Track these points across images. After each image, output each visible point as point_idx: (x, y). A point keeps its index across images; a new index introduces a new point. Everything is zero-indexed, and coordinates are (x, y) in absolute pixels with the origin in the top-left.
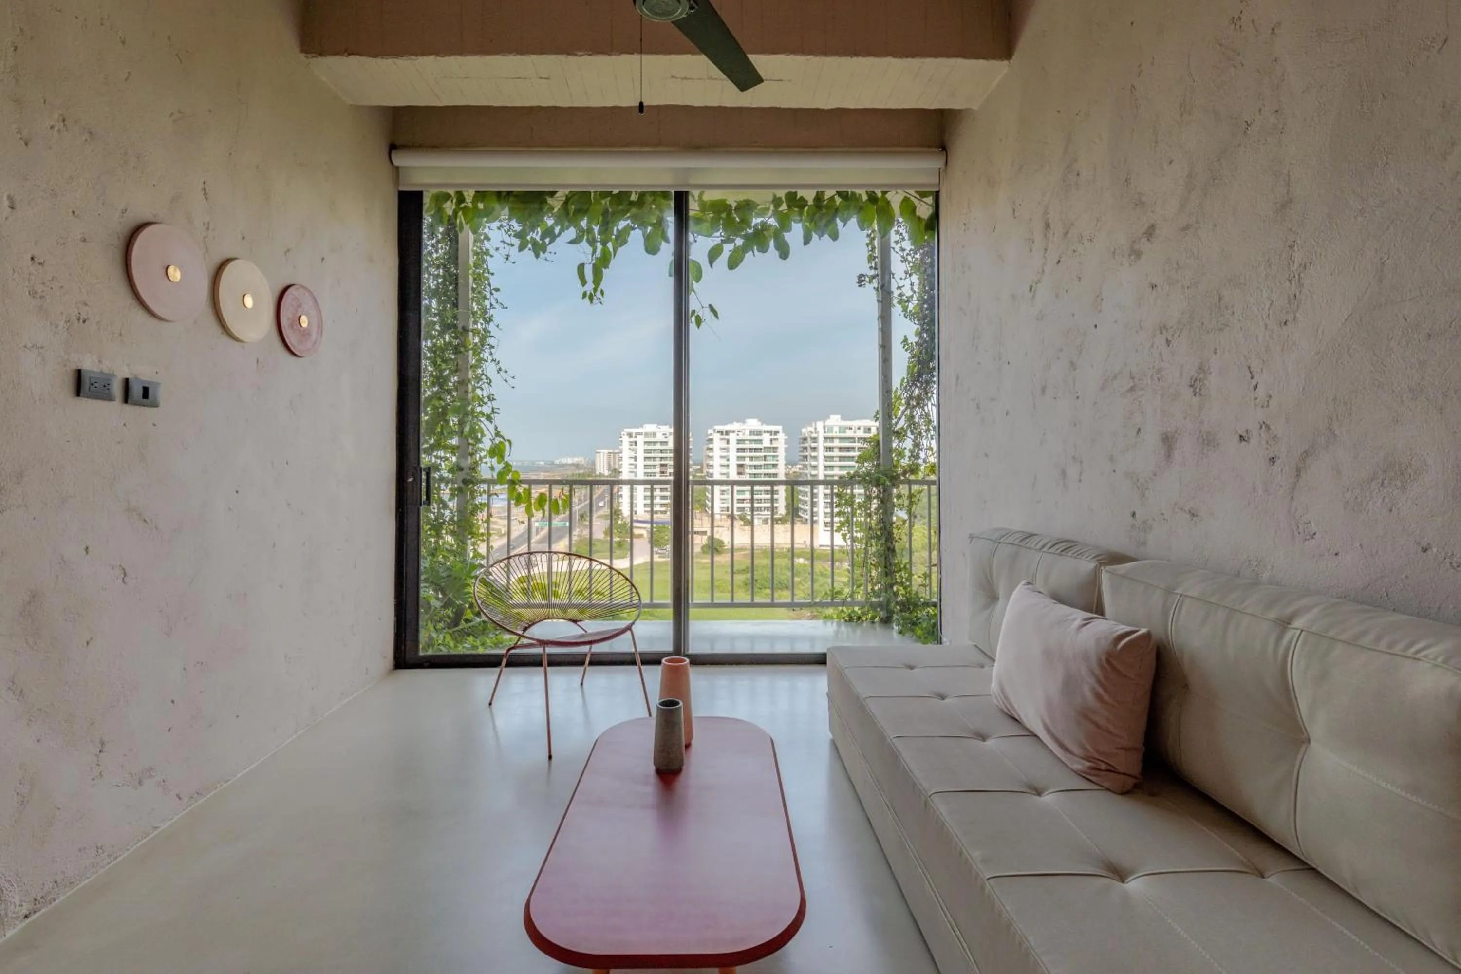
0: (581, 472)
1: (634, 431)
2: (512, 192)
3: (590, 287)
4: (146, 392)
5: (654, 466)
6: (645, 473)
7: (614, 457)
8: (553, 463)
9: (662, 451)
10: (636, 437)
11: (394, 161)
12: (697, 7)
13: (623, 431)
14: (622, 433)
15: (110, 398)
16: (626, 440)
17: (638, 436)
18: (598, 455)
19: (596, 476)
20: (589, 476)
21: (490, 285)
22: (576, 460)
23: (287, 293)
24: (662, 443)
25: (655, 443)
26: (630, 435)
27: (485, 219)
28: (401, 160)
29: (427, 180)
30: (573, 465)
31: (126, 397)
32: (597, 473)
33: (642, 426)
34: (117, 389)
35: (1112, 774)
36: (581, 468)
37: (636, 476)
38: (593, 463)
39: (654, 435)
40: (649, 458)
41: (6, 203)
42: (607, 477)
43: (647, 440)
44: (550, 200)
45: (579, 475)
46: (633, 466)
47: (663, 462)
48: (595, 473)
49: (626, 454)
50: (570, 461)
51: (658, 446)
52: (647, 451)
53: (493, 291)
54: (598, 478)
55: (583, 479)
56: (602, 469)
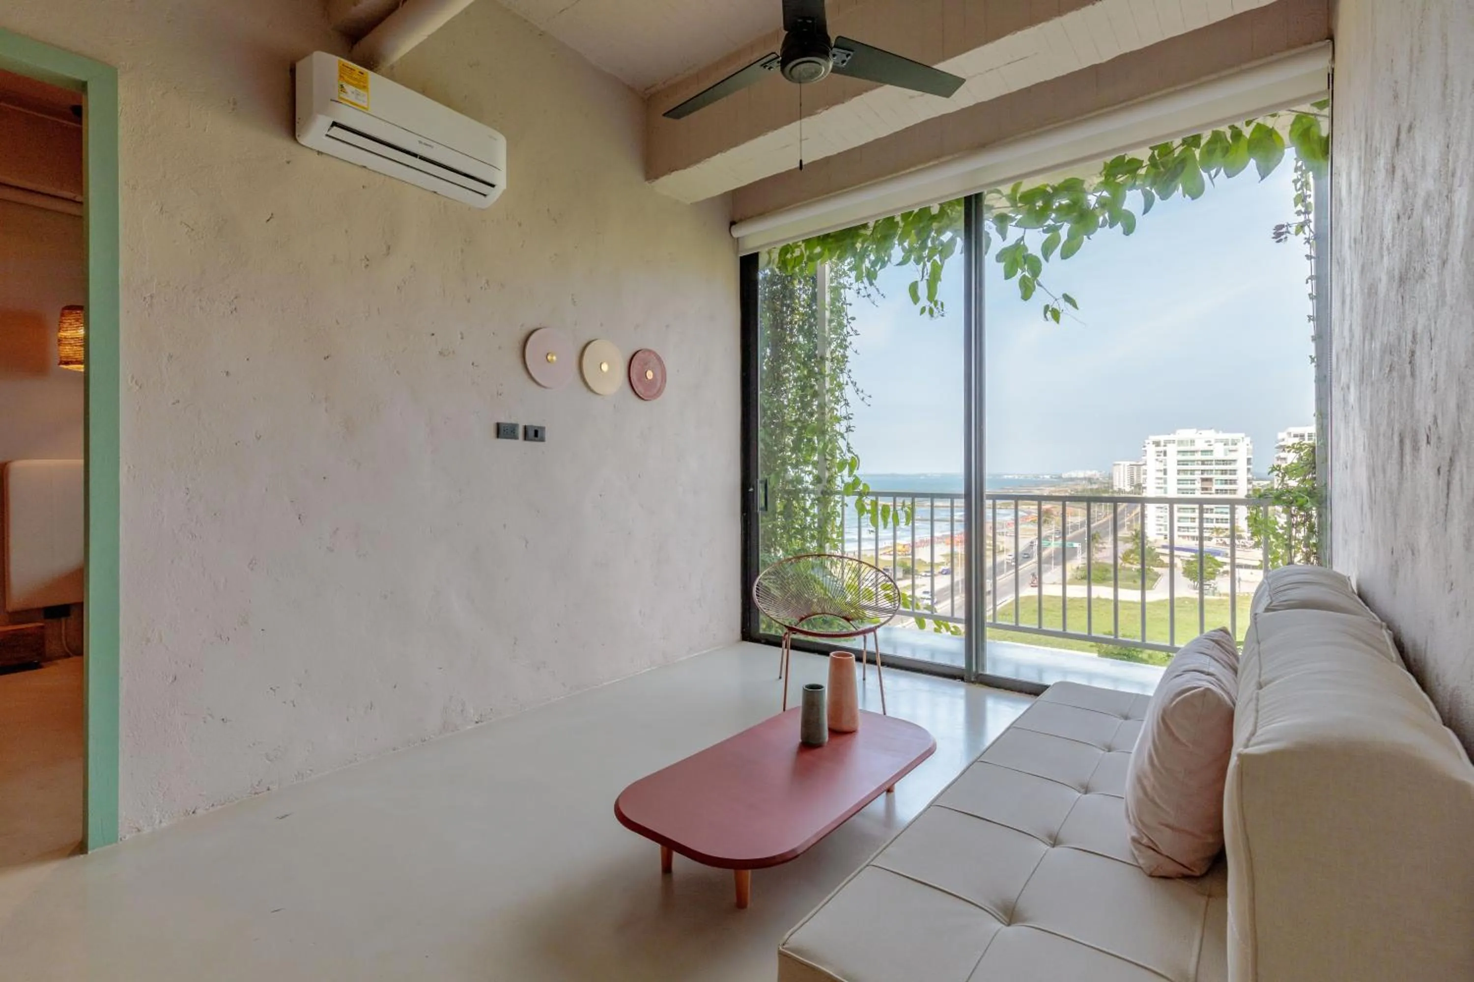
0: (1095, 486)
1: (1162, 438)
2: (829, 234)
3: (924, 302)
4: (536, 433)
5: (1193, 481)
6: (1179, 489)
7: (1138, 471)
8: (1060, 477)
9: (1203, 462)
10: (1165, 446)
11: (732, 233)
12: (851, 53)
13: (1148, 439)
14: (1147, 441)
15: (515, 437)
16: (1151, 449)
17: (1168, 445)
18: (1116, 468)
19: (1114, 492)
20: (1106, 491)
21: (846, 315)
22: (1089, 473)
23: (636, 357)
24: (1204, 452)
25: (1193, 452)
26: (1157, 444)
27: (819, 261)
28: (737, 232)
29: (758, 244)
30: (1085, 479)
31: (526, 437)
32: (1116, 488)
33: (1174, 433)
34: (520, 432)
35: (1152, 852)
36: (1095, 483)
37: (1166, 492)
38: (1111, 477)
39: (1192, 442)
40: (1185, 471)
41: (460, 336)
42: (1128, 493)
43: (1182, 448)
44: (863, 232)
45: (1091, 490)
46: (1162, 481)
47: (1205, 476)
48: (1112, 487)
49: (1152, 466)
50: (1081, 474)
51: (1198, 456)
52: (1180, 462)
53: (850, 321)
54: (1116, 495)
55: (1097, 495)
56: (1122, 484)
